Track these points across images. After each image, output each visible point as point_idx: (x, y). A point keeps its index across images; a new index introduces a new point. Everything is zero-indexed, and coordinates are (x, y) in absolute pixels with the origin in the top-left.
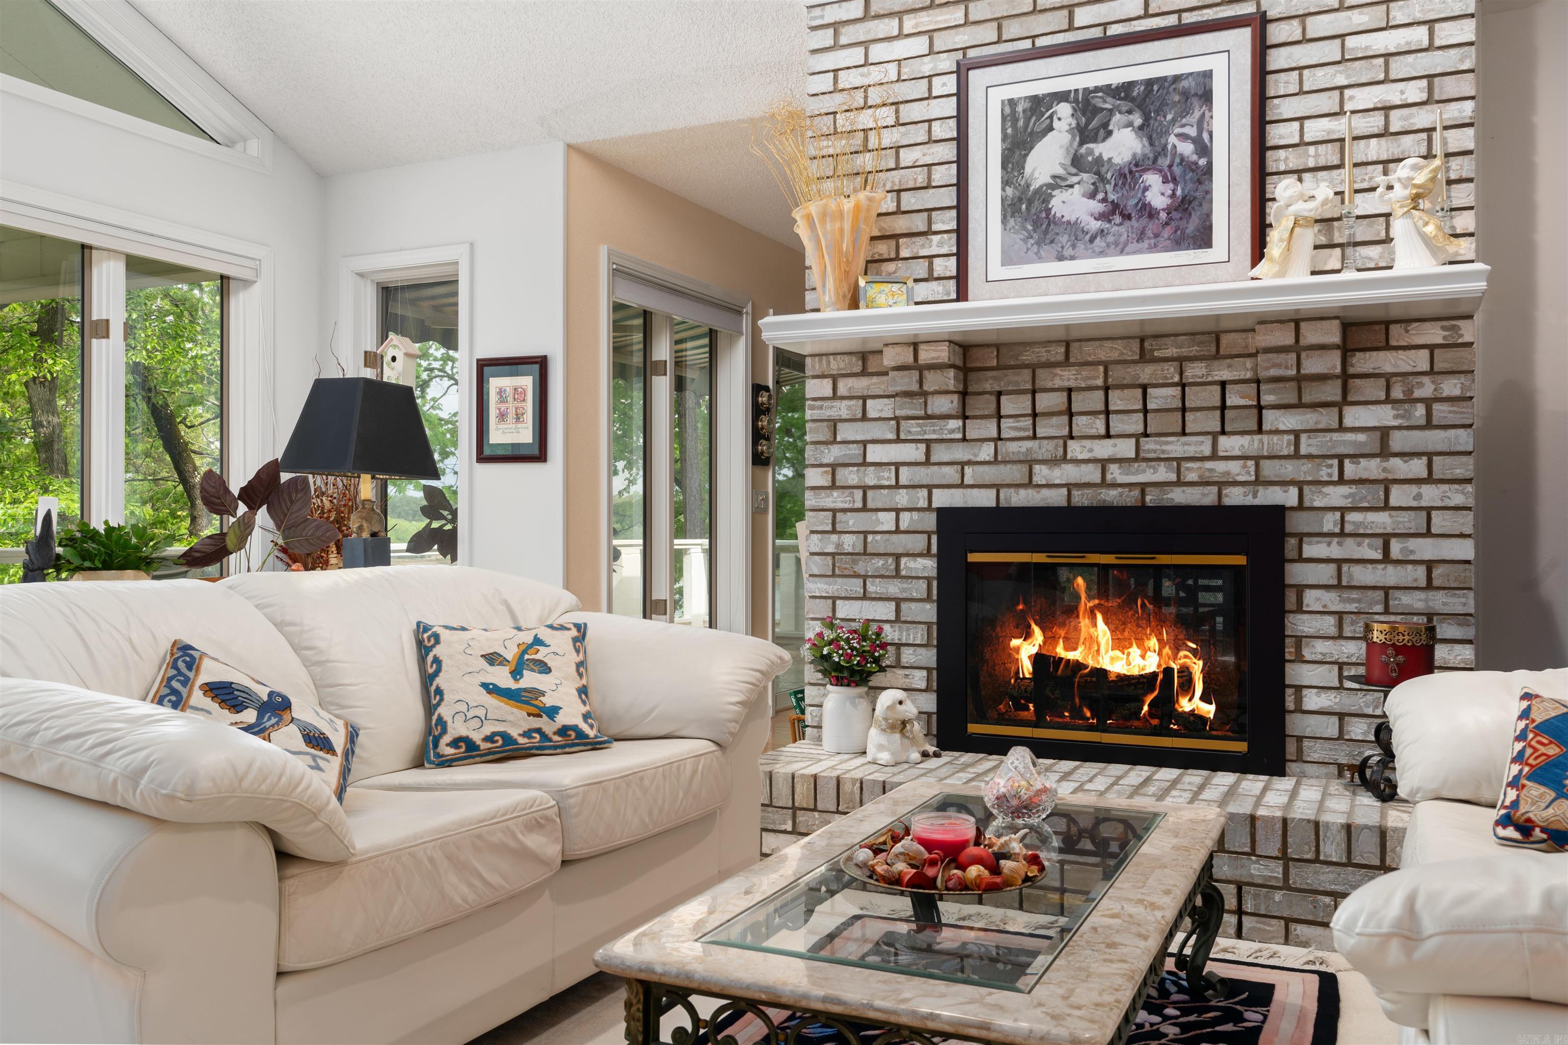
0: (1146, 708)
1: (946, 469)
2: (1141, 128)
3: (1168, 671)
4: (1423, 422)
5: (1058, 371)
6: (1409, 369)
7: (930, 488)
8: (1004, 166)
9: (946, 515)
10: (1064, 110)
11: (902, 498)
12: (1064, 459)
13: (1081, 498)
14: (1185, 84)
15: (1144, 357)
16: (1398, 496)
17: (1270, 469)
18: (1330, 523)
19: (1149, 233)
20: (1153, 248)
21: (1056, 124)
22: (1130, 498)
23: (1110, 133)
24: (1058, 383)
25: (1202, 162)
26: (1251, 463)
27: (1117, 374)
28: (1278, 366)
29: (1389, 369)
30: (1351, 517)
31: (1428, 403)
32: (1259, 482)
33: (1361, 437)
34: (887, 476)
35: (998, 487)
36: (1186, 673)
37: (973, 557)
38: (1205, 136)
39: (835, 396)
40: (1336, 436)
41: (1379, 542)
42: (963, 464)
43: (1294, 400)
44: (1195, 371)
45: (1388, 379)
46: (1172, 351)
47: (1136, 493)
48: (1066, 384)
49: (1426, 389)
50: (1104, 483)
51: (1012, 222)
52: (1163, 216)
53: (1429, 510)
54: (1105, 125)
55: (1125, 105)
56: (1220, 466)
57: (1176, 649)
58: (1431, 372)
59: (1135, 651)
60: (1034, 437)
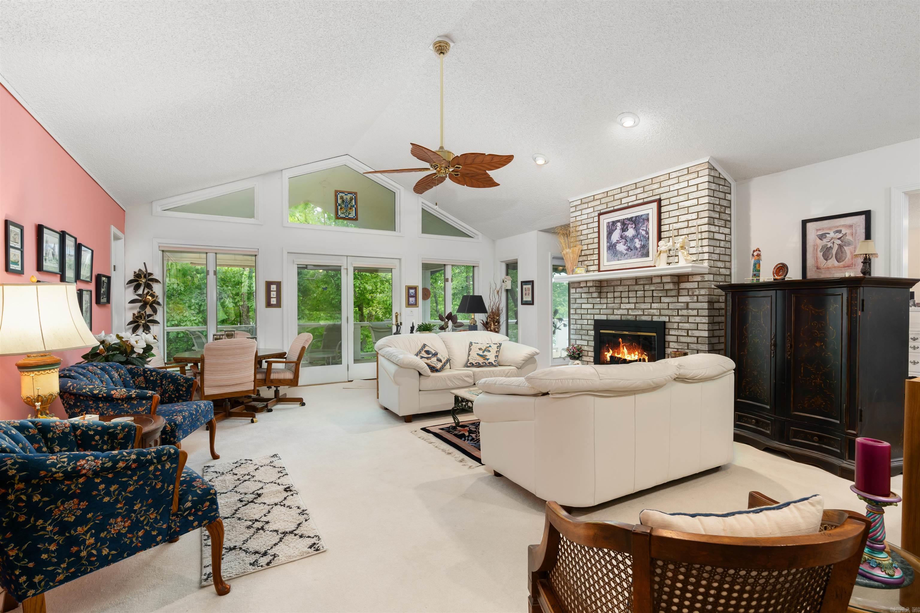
1: (597, 310)
2: (634, 228)
3: (640, 359)
4: (696, 301)
5: (619, 287)
6: (693, 287)
7: (594, 314)
8: (607, 238)
9: (596, 321)
10: (619, 224)
11: (589, 317)
12: (620, 308)
13: (624, 318)
14: (643, 217)
15: (636, 284)
16: (691, 319)
17: (663, 312)
18: (675, 326)
19: (636, 254)
20: (637, 257)
21: (617, 228)
22: (633, 318)
23: (628, 230)
24: (619, 290)
25: (647, 236)
26: (659, 310)
27: (631, 288)
29: (688, 287)
30: (680, 324)
31: (697, 296)
32: (660, 315)
33: (682, 304)
34: (586, 312)
35: (607, 315)
36: (644, 360)
37: (601, 331)
38: (648, 229)
39: (576, 293)
40: (677, 304)
41: (686, 331)
42: (600, 309)
43: (666, 295)
44: (647, 287)
45: (688, 289)
46: (642, 283)
47: (635, 317)
48: (620, 290)
49: (697, 293)
50: (628, 315)
51: (609, 251)
52: (639, 249)
53: (698, 323)
54: (627, 228)
55: (631, 223)
56: (652, 311)
57: (642, 354)
58: (698, 288)
59: (633, 355)
60: (614, 303)
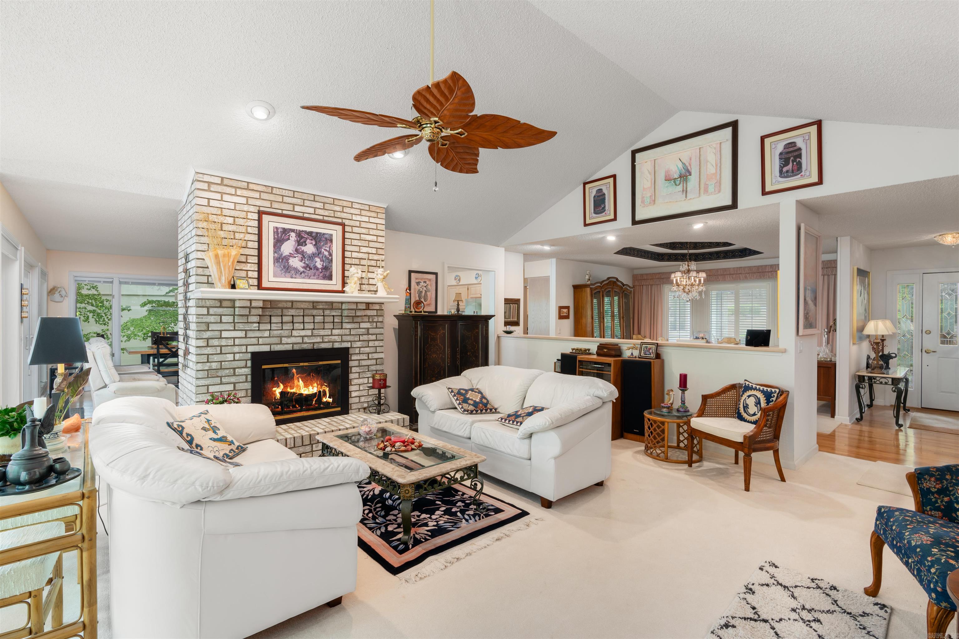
0: (314, 402)
1: (252, 339)
2: (315, 245)
3: (320, 392)
4: (375, 327)
5: (290, 310)
6: (373, 315)
7: (247, 345)
8: (274, 246)
9: (254, 354)
10: (293, 234)
11: (236, 349)
12: (291, 336)
13: (296, 347)
14: (326, 236)
15: (314, 308)
16: (371, 344)
17: (345, 338)
18: (357, 351)
19: (317, 274)
20: (318, 278)
21: (290, 238)
22: (309, 347)
23: (306, 245)
24: (290, 314)
25: (330, 258)
26: (340, 337)
27: (307, 312)
28: (351, 313)
29: (369, 314)
30: (362, 349)
31: (376, 322)
32: (342, 341)
33: (364, 330)
34: (231, 342)
35: (270, 344)
36: (324, 392)
37: (264, 367)
38: (331, 251)
39: (208, 314)
40: (359, 330)
41: (367, 355)
42: (258, 338)
43: (352, 321)
44: (327, 312)
45: (369, 316)
46: (321, 307)
47: (312, 345)
48: (292, 314)
49: (375, 320)
50: (303, 343)
51: (276, 264)
52: (320, 270)
53: (376, 347)
54: (305, 242)
55: (310, 238)
56: (333, 337)
57: (322, 386)
58: (377, 316)
59: (310, 387)
60: (282, 329)
